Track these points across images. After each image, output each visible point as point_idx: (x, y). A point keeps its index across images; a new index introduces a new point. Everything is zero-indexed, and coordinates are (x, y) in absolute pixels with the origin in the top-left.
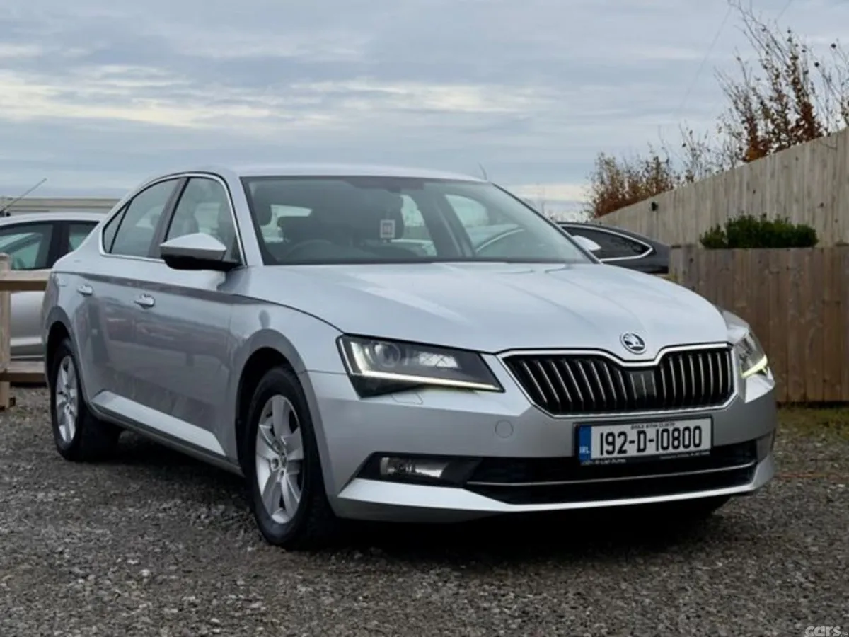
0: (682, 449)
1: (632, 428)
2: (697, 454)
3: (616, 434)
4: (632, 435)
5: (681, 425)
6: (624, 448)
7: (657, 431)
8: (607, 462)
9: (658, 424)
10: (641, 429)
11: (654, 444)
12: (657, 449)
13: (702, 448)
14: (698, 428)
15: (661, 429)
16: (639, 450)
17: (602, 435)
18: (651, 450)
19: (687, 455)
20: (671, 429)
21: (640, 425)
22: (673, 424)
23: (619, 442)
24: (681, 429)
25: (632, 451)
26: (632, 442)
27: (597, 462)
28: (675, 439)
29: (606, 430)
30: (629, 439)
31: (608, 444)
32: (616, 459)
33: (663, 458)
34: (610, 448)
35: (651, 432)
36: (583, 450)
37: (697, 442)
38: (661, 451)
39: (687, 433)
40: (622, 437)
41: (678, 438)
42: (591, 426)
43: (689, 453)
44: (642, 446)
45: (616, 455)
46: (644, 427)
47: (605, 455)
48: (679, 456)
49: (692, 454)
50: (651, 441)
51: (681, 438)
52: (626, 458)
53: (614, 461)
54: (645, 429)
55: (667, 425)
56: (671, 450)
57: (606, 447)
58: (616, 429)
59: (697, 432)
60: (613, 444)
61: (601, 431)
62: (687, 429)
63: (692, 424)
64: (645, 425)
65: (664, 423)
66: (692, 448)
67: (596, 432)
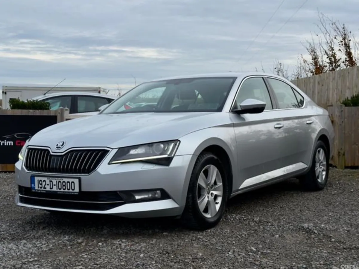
0: (66, 190)
1: (48, 179)
2: (72, 193)
3: (43, 181)
4: (48, 182)
5: (66, 180)
6: (46, 187)
7: (57, 181)
8: (39, 191)
9: (57, 178)
10: (51, 180)
11: (55, 187)
12: (57, 189)
13: (75, 191)
14: (73, 182)
15: (58, 181)
16: (51, 188)
17: (38, 180)
18: (55, 189)
19: (68, 193)
20: (62, 181)
21: (50, 178)
22: (63, 180)
23: (44, 183)
24: (66, 182)
25: (48, 188)
26: (48, 185)
27: (37, 191)
28: (63, 186)
29: (40, 178)
30: (47, 183)
31: (40, 184)
32: (43, 190)
33: (59, 193)
34: (41, 186)
35: (54, 182)
36: (33, 185)
37: (73, 188)
38: (58, 190)
39: (68, 184)
40: (44, 182)
41: (65, 186)
42: (34, 176)
43: (69, 192)
44: (51, 187)
45: (42, 189)
46: (52, 179)
47: (39, 189)
48: (65, 193)
49: (70, 193)
50: (55, 185)
51: (66, 186)
52: (46, 191)
53: (42, 191)
54: (52, 180)
55: (60, 179)
56: (62, 190)
57: (40, 186)
58: (43, 179)
59: (73, 184)
60: (41, 184)
61: (38, 179)
62: (68, 182)
63: (71, 180)
64: (52, 178)
65: (59, 179)
66: (71, 190)
67: (37, 179)
